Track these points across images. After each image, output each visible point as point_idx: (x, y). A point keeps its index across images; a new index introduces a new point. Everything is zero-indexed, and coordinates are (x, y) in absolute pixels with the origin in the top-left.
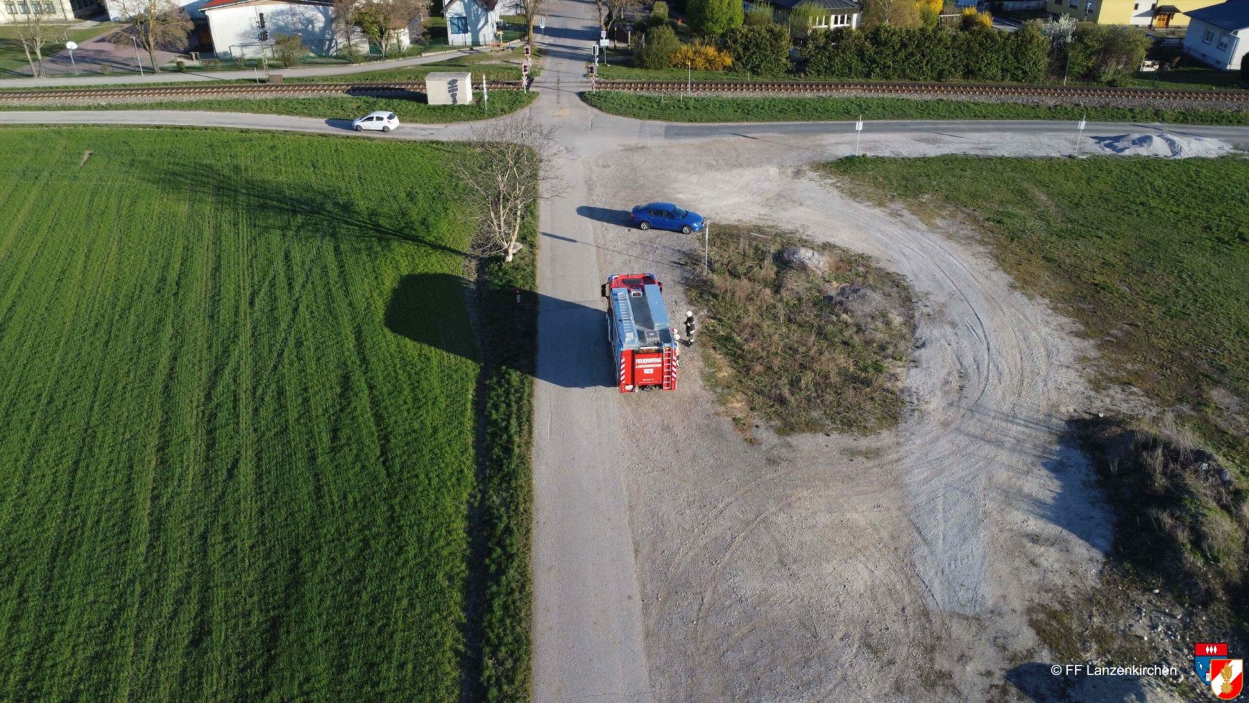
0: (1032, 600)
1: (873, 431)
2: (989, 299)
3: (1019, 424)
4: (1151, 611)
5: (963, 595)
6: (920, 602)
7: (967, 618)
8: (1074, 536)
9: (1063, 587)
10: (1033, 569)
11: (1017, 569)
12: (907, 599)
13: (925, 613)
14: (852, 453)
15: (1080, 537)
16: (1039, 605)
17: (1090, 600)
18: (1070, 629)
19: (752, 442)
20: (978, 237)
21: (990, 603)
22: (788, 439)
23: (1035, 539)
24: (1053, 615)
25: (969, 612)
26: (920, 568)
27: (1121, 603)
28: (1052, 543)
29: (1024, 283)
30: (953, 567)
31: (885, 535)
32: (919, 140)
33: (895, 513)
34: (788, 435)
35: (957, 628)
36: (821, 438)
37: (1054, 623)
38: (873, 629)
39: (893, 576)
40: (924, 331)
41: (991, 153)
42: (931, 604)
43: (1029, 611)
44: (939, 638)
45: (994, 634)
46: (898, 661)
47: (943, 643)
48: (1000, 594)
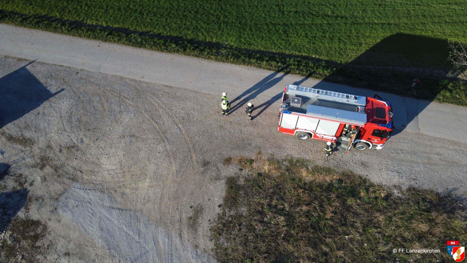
0: (49, 234)
5: (72, 202)
7: (60, 195)
12: (85, 176)
13: (74, 179)
16: (45, 235)
19: (228, 161)
21: (60, 211)
22: (223, 181)
25: (62, 198)
30: (90, 210)
34: (227, 183)
35: (57, 187)
37: (32, 234)
38: (79, 154)
39: (99, 179)
42: (78, 185)
43: (45, 227)
44: (59, 176)
45: (45, 200)
46: (59, 154)
47: (56, 177)
48: (62, 220)
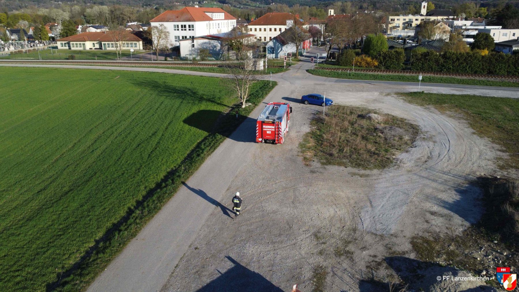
0: (418, 234)
1: (370, 169)
2: (459, 136)
3: (450, 176)
4: (488, 250)
5: (379, 226)
6: (355, 226)
7: (376, 235)
8: (458, 215)
9: (439, 232)
10: (426, 224)
11: (417, 222)
12: (348, 224)
13: (355, 230)
14: (354, 174)
15: (460, 216)
16: (421, 236)
17: (453, 239)
18: (434, 248)
19: (307, 165)
20: (465, 118)
21: (392, 232)
22: (326, 166)
23: (433, 213)
24: (427, 241)
25: (378, 233)
26: (363, 214)
27: (471, 244)
28: (442, 216)
29: (481, 133)
30: (381, 216)
31: (352, 202)
32: (453, 90)
33: (362, 195)
35: (368, 238)
36: (342, 168)
37: (425, 245)
38: (323, 231)
39: (347, 215)
40: (418, 143)
41: (488, 95)
42: (360, 227)
43: (414, 238)
44: (356, 239)
45: (387, 243)
46: (328, 243)
47: (357, 241)
48: (400, 229)
